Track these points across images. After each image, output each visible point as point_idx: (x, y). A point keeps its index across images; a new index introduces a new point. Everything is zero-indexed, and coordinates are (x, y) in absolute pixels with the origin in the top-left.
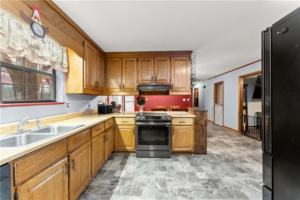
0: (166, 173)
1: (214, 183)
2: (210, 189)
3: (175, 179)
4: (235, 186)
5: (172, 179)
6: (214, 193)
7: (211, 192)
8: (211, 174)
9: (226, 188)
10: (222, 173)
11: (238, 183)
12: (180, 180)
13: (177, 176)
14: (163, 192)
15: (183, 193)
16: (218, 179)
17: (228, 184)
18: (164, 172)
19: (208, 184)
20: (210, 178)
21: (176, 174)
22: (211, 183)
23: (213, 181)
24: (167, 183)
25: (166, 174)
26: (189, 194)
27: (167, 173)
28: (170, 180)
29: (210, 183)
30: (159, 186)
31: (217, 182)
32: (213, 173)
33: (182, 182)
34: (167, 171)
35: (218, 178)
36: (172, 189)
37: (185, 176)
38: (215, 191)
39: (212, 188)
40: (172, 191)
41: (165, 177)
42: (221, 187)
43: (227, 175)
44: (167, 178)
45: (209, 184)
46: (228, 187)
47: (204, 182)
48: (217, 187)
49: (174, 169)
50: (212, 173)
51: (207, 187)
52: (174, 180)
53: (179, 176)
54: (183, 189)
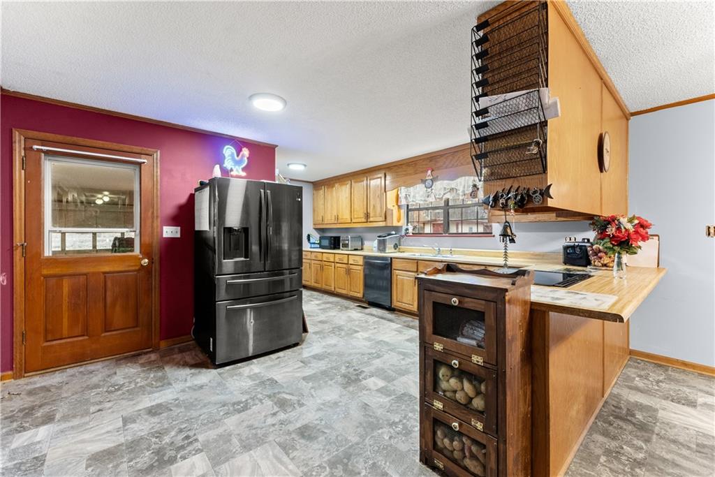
0: (292, 425)
1: (350, 378)
2: (351, 370)
3: (265, 422)
4: (320, 387)
5: (270, 421)
6: (344, 368)
7: (348, 367)
8: (361, 392)
9: (331, 380)
10: (346, 404)
11: (315, 395)
12: (252, 426)
13: (263, 431)
14: (274, 394)
15: (239, 407)
16: (346, 387)
17: (330, 385)
18: (298, 425)
19: (357, 375)
20: (359, 384)
21: (265, 435)
22: (353, 378)
23: (353, 381)
24: (276, 409)
25: (290, 422)
26: (229, 409)
27: (291, 428)
28: (274, 414)
29: (356, 377)
30: (288, 397)
31: (347, 382)
32: (360, 394)
33: (245, 424)
34: (293, 431)
35: (347, 389)
36: (262, 403)
37: (241, 440)
38: (343, 370)
39: (349, 373)
40: (261, 400)
41: (287, 415)
42: (339, 379)
43: (336, 403)
44: (282, 416)
45: (355, 375)
46: (330, 382)
47: (363, 375)
48: (344, 376)
49: (280, 444)
50: (362, 394)
51: (355, 370)
52: (265, 420)
53: (256, 434)
54: (239, 411)
